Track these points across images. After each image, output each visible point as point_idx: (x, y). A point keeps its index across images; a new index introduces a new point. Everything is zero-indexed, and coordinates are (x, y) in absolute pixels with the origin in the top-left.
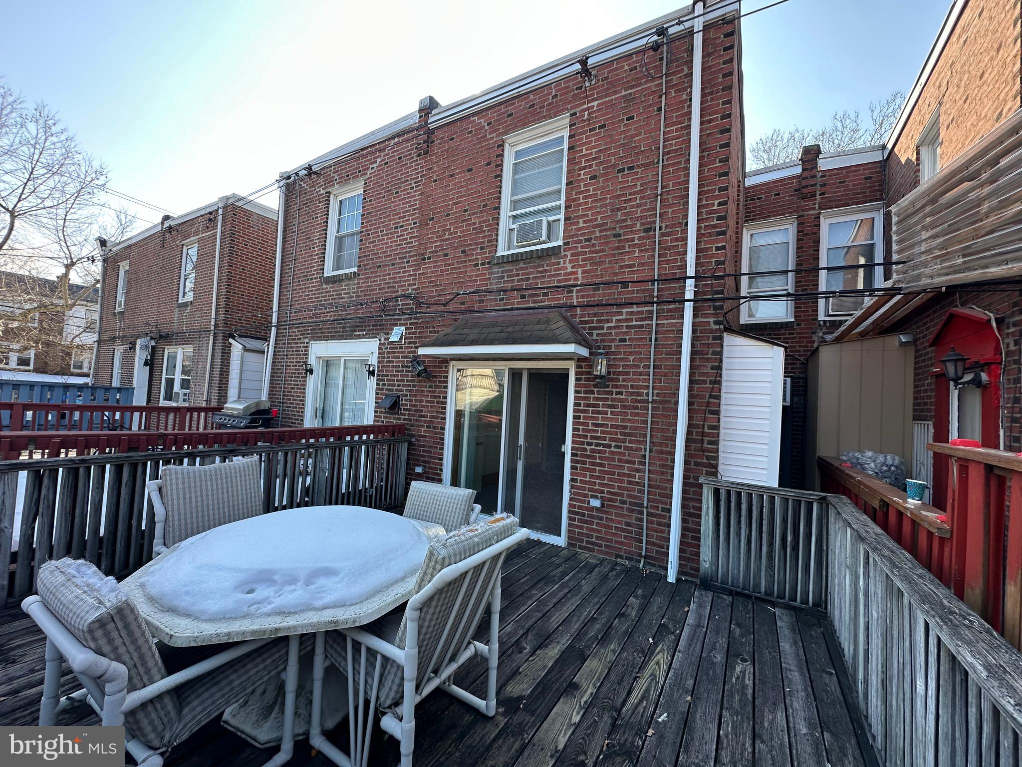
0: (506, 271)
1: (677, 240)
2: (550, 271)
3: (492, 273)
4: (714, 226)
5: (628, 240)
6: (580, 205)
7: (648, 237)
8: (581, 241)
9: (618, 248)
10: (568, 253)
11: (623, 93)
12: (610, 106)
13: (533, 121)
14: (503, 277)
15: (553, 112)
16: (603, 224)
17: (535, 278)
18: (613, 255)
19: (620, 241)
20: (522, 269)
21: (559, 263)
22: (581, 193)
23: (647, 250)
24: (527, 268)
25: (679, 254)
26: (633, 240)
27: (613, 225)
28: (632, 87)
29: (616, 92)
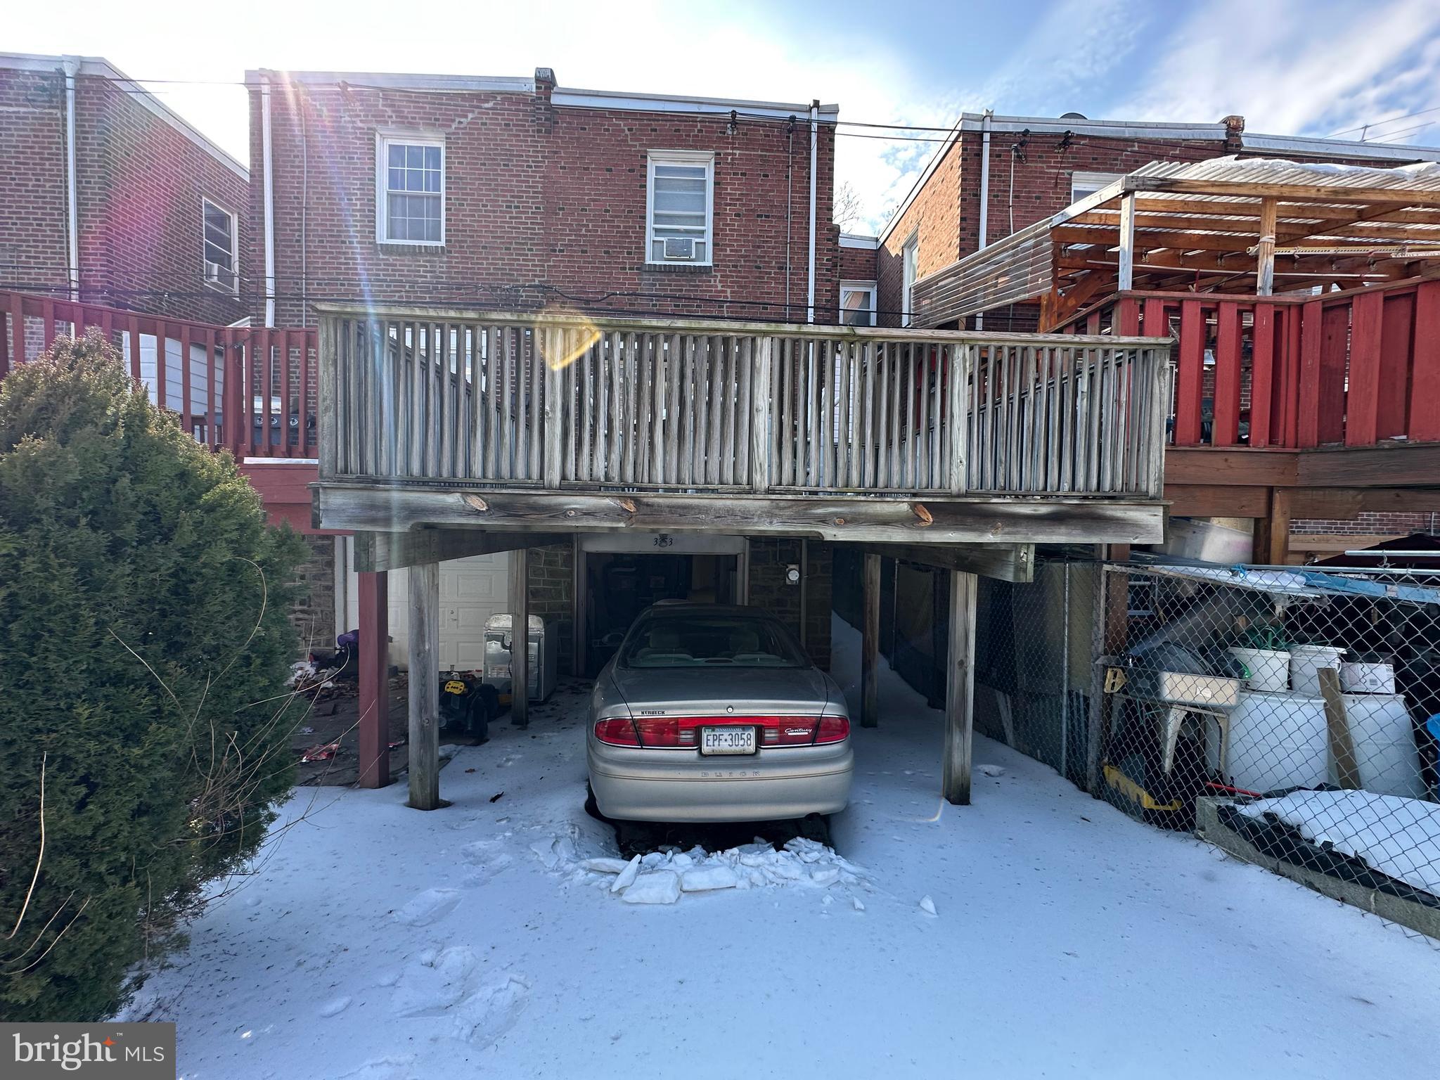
0: (658, 280)
1: (801, 279)
2: (702, 286)
3: (643, 280)
4: (824, 275)
5: (766, 273)
6: (727, 235)
7: (782, 274)
8: (729, 266)
9: (759, 278)
10: (719, 274)
11: (760, 153)
12: (750, 159)
13: (679, 146)
14: (655, 285)
15: (699, 144)
16: (746, 256)
17: (689, 290)
18: (756, 282)
19: (760, 272)
20: (674, 280)
21: (710, 281)
22: (728, 225)
23: (780, 283)
24: (679, 281)
25: (802, 290)
26: (770, 273)
27: (755, 259)
28: (767, 151)
29: (754, 149)
